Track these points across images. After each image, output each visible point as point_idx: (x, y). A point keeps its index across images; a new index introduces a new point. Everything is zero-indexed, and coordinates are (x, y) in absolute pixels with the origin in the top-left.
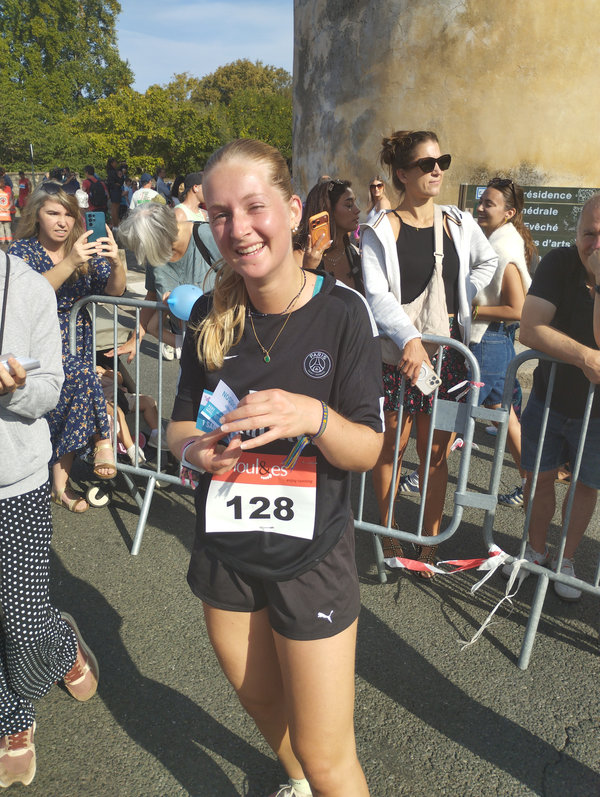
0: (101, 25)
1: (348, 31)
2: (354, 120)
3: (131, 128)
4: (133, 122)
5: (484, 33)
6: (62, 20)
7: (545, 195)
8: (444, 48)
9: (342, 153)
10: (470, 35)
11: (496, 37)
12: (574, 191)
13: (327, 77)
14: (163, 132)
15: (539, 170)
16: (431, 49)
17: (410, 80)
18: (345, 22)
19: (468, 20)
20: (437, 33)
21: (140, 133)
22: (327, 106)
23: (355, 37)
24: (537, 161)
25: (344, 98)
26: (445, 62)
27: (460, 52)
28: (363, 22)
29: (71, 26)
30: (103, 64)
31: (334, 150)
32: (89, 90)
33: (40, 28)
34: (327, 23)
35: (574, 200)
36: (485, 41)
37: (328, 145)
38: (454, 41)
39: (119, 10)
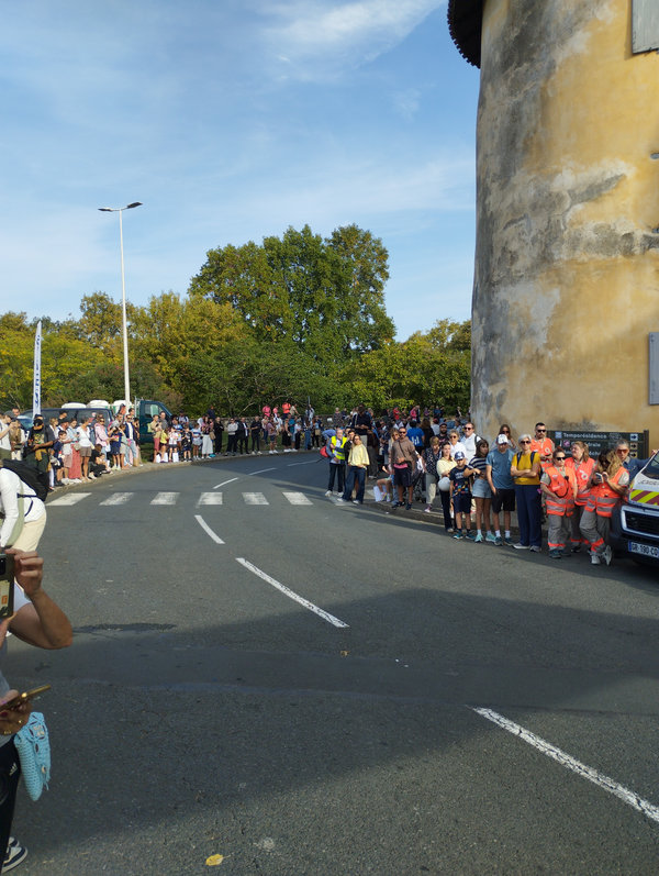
0: (372, 289)
1: (493, 349)
2: (497, 394)
3: (388, 377)
4: (389, 372)
5: (556, 353)
6: (339, 290)
7: (592, 436)
8: (538, 360)
9: (492, 412)
10: (550, 354)
11: (563, 354)
12: (607, 434)
13: (484, 371)
14: (415, 379)
15: (593, 422)
16: (532, 360)
17: (523, 374)
18: (491, 344)
19: (548, 346)
20: (534, 352)
21: (396, 381)
22: (484, 386)
23: (495, 352)
24: (591, 418)
25: (492, 383)
26: (539, 367)
27: (546, 362)
28: (499, 345)
29: (345, 294)
30: (371, 321)
31: (488, 410)
32: (357, 343)
33: (321, 298)
34: (483, 343)
35: (608, 438)
36: (558, 357)
37: (485, 407)
38: (543, 356)
39: (388, 277)
